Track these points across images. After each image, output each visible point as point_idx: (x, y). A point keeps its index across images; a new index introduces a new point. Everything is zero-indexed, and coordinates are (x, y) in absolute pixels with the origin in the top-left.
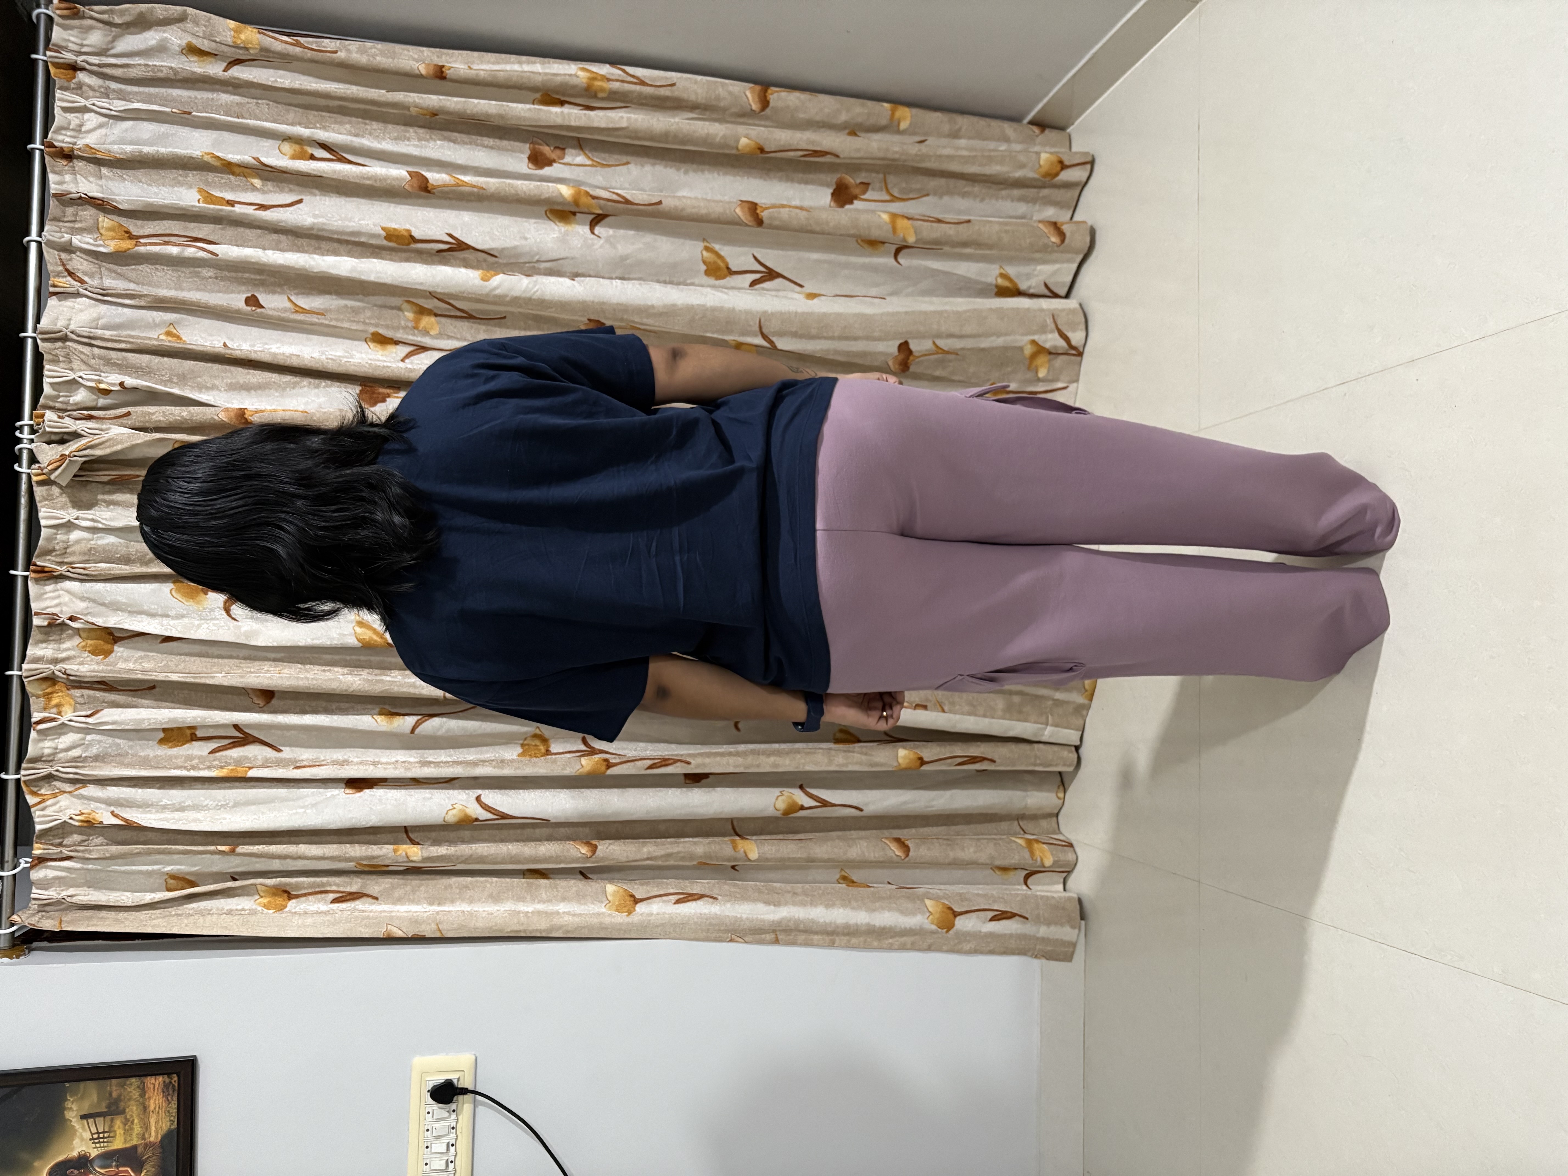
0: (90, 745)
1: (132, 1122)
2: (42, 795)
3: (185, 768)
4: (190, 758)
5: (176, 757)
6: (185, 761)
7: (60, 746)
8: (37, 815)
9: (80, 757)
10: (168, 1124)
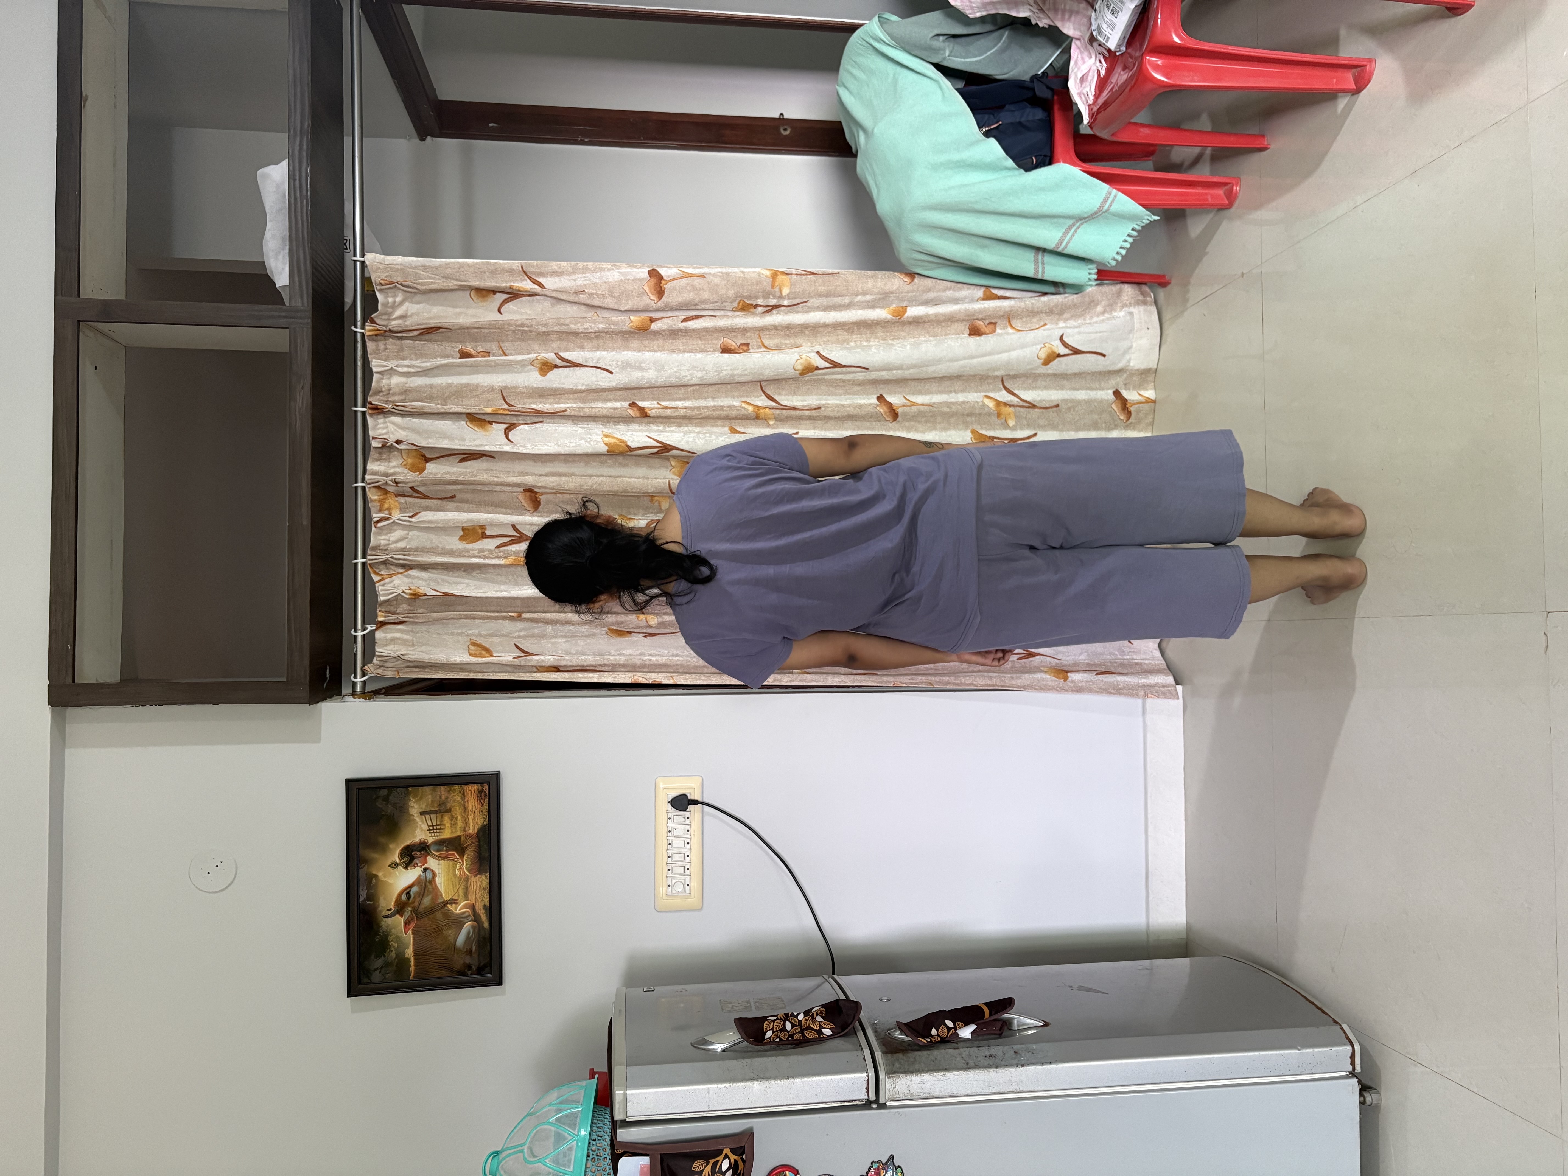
0: (412, 539)
1: (456, 819)
2: (382, 575)
3: (480, 557)
4: (481, 551)
5: (473, 550)
6: (479, 553)
7: (392, 539)
8: (380, 588)
9: (405, 548)
10: (482, 820)
